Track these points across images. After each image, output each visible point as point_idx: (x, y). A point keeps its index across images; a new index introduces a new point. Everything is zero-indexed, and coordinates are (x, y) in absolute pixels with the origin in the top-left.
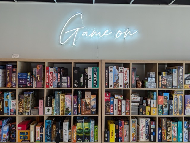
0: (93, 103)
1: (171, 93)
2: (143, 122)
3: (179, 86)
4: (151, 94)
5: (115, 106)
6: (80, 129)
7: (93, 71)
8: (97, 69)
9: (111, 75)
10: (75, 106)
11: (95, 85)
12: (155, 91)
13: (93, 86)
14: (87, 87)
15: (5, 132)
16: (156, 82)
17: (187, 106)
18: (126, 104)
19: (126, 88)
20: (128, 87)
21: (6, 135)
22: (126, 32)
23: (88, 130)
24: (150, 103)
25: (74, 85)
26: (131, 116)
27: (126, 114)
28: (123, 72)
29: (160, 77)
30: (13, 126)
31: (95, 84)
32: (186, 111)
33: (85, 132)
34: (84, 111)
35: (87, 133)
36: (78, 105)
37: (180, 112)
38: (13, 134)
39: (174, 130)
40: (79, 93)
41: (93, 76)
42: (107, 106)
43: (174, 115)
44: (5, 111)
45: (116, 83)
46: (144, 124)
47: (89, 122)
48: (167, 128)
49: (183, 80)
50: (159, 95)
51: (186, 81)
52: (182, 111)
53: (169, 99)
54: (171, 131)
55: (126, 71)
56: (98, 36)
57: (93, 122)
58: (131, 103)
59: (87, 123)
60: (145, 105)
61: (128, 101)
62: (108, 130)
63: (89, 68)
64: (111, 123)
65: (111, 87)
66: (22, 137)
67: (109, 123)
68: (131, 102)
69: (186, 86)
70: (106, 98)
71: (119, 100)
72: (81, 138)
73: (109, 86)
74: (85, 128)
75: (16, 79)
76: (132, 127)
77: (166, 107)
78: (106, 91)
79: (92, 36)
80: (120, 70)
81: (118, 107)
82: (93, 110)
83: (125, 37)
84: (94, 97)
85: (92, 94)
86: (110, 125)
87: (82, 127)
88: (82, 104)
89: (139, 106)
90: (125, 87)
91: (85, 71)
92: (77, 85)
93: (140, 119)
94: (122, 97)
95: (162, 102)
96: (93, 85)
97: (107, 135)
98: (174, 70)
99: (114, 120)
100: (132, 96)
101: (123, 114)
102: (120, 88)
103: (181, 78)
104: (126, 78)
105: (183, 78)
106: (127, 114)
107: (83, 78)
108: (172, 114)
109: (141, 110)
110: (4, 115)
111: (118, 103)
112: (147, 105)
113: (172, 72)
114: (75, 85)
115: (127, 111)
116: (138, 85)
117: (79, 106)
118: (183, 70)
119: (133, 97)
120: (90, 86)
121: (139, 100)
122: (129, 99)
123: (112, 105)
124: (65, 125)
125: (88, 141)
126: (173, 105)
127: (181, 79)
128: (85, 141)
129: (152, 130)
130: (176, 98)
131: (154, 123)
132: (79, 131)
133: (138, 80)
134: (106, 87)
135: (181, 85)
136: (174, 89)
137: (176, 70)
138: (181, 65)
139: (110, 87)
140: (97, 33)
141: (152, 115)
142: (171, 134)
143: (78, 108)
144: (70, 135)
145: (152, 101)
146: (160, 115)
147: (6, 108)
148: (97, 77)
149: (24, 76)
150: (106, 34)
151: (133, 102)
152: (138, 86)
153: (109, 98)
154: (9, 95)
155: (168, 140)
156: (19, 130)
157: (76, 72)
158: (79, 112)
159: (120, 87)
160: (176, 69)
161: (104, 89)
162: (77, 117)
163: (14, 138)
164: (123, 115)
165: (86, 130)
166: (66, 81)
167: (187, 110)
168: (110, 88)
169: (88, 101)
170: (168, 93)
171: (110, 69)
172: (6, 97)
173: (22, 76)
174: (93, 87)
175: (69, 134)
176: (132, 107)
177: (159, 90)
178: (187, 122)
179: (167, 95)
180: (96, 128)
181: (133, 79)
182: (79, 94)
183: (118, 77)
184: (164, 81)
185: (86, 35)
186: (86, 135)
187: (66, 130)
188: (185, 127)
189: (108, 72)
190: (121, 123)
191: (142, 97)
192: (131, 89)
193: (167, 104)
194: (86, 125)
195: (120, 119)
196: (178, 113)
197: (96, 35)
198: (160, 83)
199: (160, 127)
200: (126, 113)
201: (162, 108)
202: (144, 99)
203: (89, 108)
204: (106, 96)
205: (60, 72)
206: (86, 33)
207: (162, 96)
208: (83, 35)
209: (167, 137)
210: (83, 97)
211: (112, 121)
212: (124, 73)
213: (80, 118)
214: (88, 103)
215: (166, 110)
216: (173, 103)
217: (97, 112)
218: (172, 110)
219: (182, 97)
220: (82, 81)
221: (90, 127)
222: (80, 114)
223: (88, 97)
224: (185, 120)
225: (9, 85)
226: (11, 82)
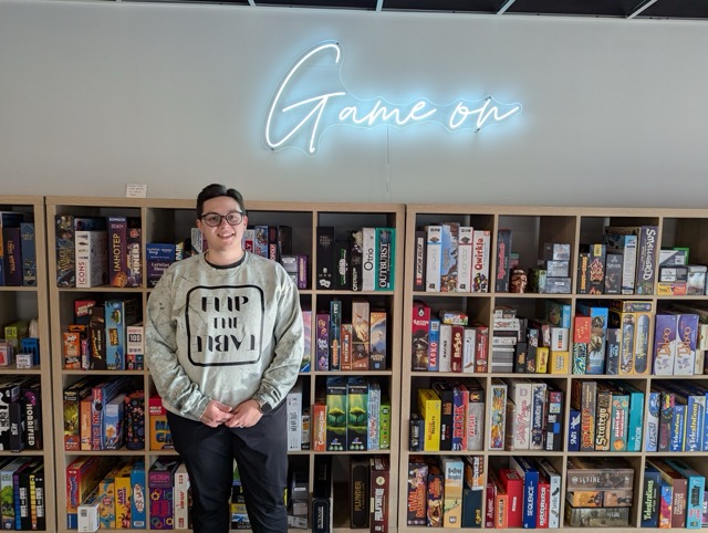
0: (378, 337)
1: (614, 308)
2: (525, 394)
3: (640, 288)
4: (554, 311)
5: (442, 346)
6: (337, 414)
7: (379, 241)
8: (390, 233)
9: (435, 252)
10: (323, 344)
11: (383, 284)
12: (567, 302)
13: (378, 287)
14: (360, 290)
15: (111, 420)
16: (570, 275)
17: (661, 347)
18: (478, 341)
19: (479, 294)
20: (486, 289)
21: (115, 429)
22: (483, 110)
23: (362, 418)
24: (550, 340)
25: (318, 284)
26: (489, 376)
27: (476, 371)
28: (470, 242)
29: (585, 260)
30: (135, 403)
31: (383, 280)
32: (659, 363)
33: (351, 422)
34: (349, 359)
35: (357, 424)
36: (330, 343)
37: (641, 367)
38: (136, 428)
39: (618, 418)
40: (336, 307)
41: (378, 254)
42: (419, 346)
43: (622, 374)
44: (111, 360)
45: (449, 278)
46: (529, 401)
47: (365, 392)
48: (597, 413)
49: (653, 268)
50: (579, 313)
51: (664, 271)
52: (646, 361)
53: (609, 327)
54: (609, 422)
55: (481, 240)
56: (392, 120)
57: (375, 394)
58: (493, 339)
59: (359, 397)
60: (535, 343)
61: (483, 332)
62: (422, 418)
63: (365, 229)
64: (430, 397)
65: (432, 290)
66: (162, 434)
67: (423, 397)
68: (491, 333)
69: (663, 287)
70: (418, 323)
71: (456, 330)
72: (341, 438)
73: (428, 285)
74: (352, 410)
75: (141, 262)
76: (494, 408)
77: (597, 349)
78: (417, 302)
79: (370, 123)
80: (462, 235)
81: (453, 350)
82: (375, 357)
83: (479, 125)
84: (379, 318)
85: (373, 309)
86: (428, 402)
87: (344, 408)
88: (343, 340)
89: (515, 347)
90: (476, 290)
91: (354, 239)
92: (329, 283)
93: (519, 387)
94: (466, 318)
95: (586, 333)
96: (378, 282)
97: (416, 430)
98: (627, 238)
99: (438, 388)
100: (496, 315)
101: (465, 370)
102: (459, 292)
103: (648, 261)
104: (480, 260)
105: (653, 262)
106: (479, 369)
107: (348, 261)
108: (615, 372)
109: (521, 359)
110: (106, 369)
111: (454, 336)
112: (541, 344)
113: (623, 246)
114: (321, 281)
115: (479, 363)
116: (517, 283)
117: (335, 346)
118: (656, 237)
119: (497, 319)
120: (369, 286)
121: (518, 328)
122: (486, 325)
123: (433, 344)
124: (292, 402)
125: (362, 447)
126: (618, 344)
127: (649, 267)
128: (352, 447)
129: (552, 419)
130: (630, 323)
131: (557, 396)
132: (333, 418)
133: (515, 268)
134: (416, 288)
135: (648, 285)
136: (626, 295)
137: (634, 238)
138: (652, 222)
139: (428, 289)
140: (388, 113)
141: (555, 374)
142: (608, 430)
143: (331, 351)
144: (307, 431)
145: (556, 331)
146: (579, 374)
147: (111, 350)
148: (390, 260)
149: (167, 254)
150: (416, 114)
151: (497, 334)
152: (515, 286)
153: (424, 323)
154: (120, 309)
155: (597, 448)
156: (155, 414)
157: (326, 241)
158: (335, 364)
159: (459, 290)
160: (634, 234)
161: (410, 294)
162: (326, 377)
163: (138, 437)
164: (468, 372)
165: (354, 417)
166: (295, 270)
167: (661, 360)
168: (429, 291)
169: (360, 329)
170: (607, 310)
171: (429, 232)
172: (113, 317)
173: (160, 253)
174: (376, 289)
175: (305, 427)
176: (495, 349)
177: (578, 300)
178: (657, 395)
179: (602, 313)
180: (385, 411)
181: (501, 264)
182: (335, 309)
183: (456, 258)
184: (597, 273)
185: (350, 117)
186: (354, 431)
187: (294, 416)
188: (652, 409)
189: (426, 243)
190: (461, 397)
191: (526, 321)
192: (493, 295)
193: (600, 341)
194: (355, 401)
195: (457, 386)
196: (633, 369)
197: (385, 118)
198: (584, 277)
199: (576, 409)
200: (476, 366)
201: (585, 353)
202: (532, 325)
203: (364, 352)
204: (416, 316)
205: (275, 242)
206: (351, 109)
207: (589, 316)
208: (341, 118)
209: (596, 437)
210: (347, 317)
211: (432, 392)
212: (475, 246)
213: (336, 381)
214: (360, 336)
215: (596, 358)
216: (619, 339)
217: (388, 364)
218: (615, 359)
219: (647, 320)
220: (343, 271)
221: (366, 408)
222: (337, 368)
223: (362, 320)
224: (653, 389)
225: (120, 280)
226: (127, 272)
